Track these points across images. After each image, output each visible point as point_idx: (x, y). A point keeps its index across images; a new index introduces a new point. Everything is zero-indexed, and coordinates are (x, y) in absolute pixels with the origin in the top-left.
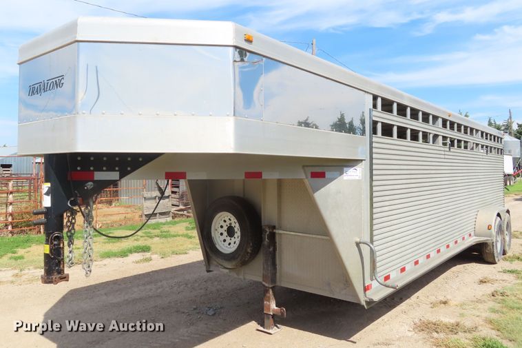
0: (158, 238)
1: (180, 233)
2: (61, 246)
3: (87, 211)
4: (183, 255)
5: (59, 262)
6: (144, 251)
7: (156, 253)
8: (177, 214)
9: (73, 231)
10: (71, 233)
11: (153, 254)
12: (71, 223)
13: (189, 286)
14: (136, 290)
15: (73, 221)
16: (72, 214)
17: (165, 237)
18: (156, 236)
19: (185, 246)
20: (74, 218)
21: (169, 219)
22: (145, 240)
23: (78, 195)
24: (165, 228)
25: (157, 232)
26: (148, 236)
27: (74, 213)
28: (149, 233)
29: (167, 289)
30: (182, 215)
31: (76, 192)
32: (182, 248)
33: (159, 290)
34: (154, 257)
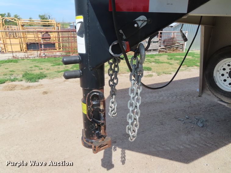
0: (154, 63)
1: (165, 61)
2: (101, 107)
3: (135, 62)
4: (169, 75)
5: (99, 126)
6: (148, 70)
7: (155, 72)
8: (161, 50)
9: (115, 81)
10: (114, 83)
11: (153, 72)
12: (114, 71)
13: (178, 97)
14: (147, 95)
15: (116, 69)
16: (115, 61)
17: (158, 63)
18: (153, 62)
19: (169, 69)
20: (117, 66)
21: (158, 53)
22: (148, 64)
23: (124, 37)
24: (157, 58)
25: (152, 59)
26: (149, 62)
27: (117, 60)
28: (149, 60)
29: (165, 98)
30: (163, 51)
31: (121, 31)
32: (168, 70)
33: (161, 98)
34: (154, 74)
